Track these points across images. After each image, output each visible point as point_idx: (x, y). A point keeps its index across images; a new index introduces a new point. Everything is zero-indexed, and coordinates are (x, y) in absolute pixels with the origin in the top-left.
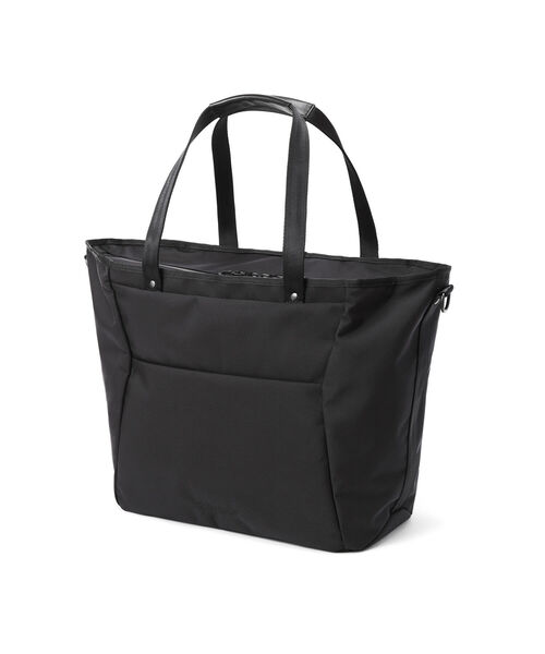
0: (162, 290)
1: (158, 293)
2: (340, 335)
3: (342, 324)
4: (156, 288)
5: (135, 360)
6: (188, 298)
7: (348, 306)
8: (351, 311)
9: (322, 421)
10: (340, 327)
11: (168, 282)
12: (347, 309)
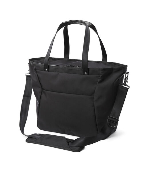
0: (49, 71)
1: (48, 72)
2: (99, 83)
3: (99, 80)
4: (47, 71)
5: (43, 90)
6: (56, 73)
7: (101, 76)
8: (101, 77)
9: (94, 106)
10: (98, 81)
11: (50, 69)
12: (100, 76)
